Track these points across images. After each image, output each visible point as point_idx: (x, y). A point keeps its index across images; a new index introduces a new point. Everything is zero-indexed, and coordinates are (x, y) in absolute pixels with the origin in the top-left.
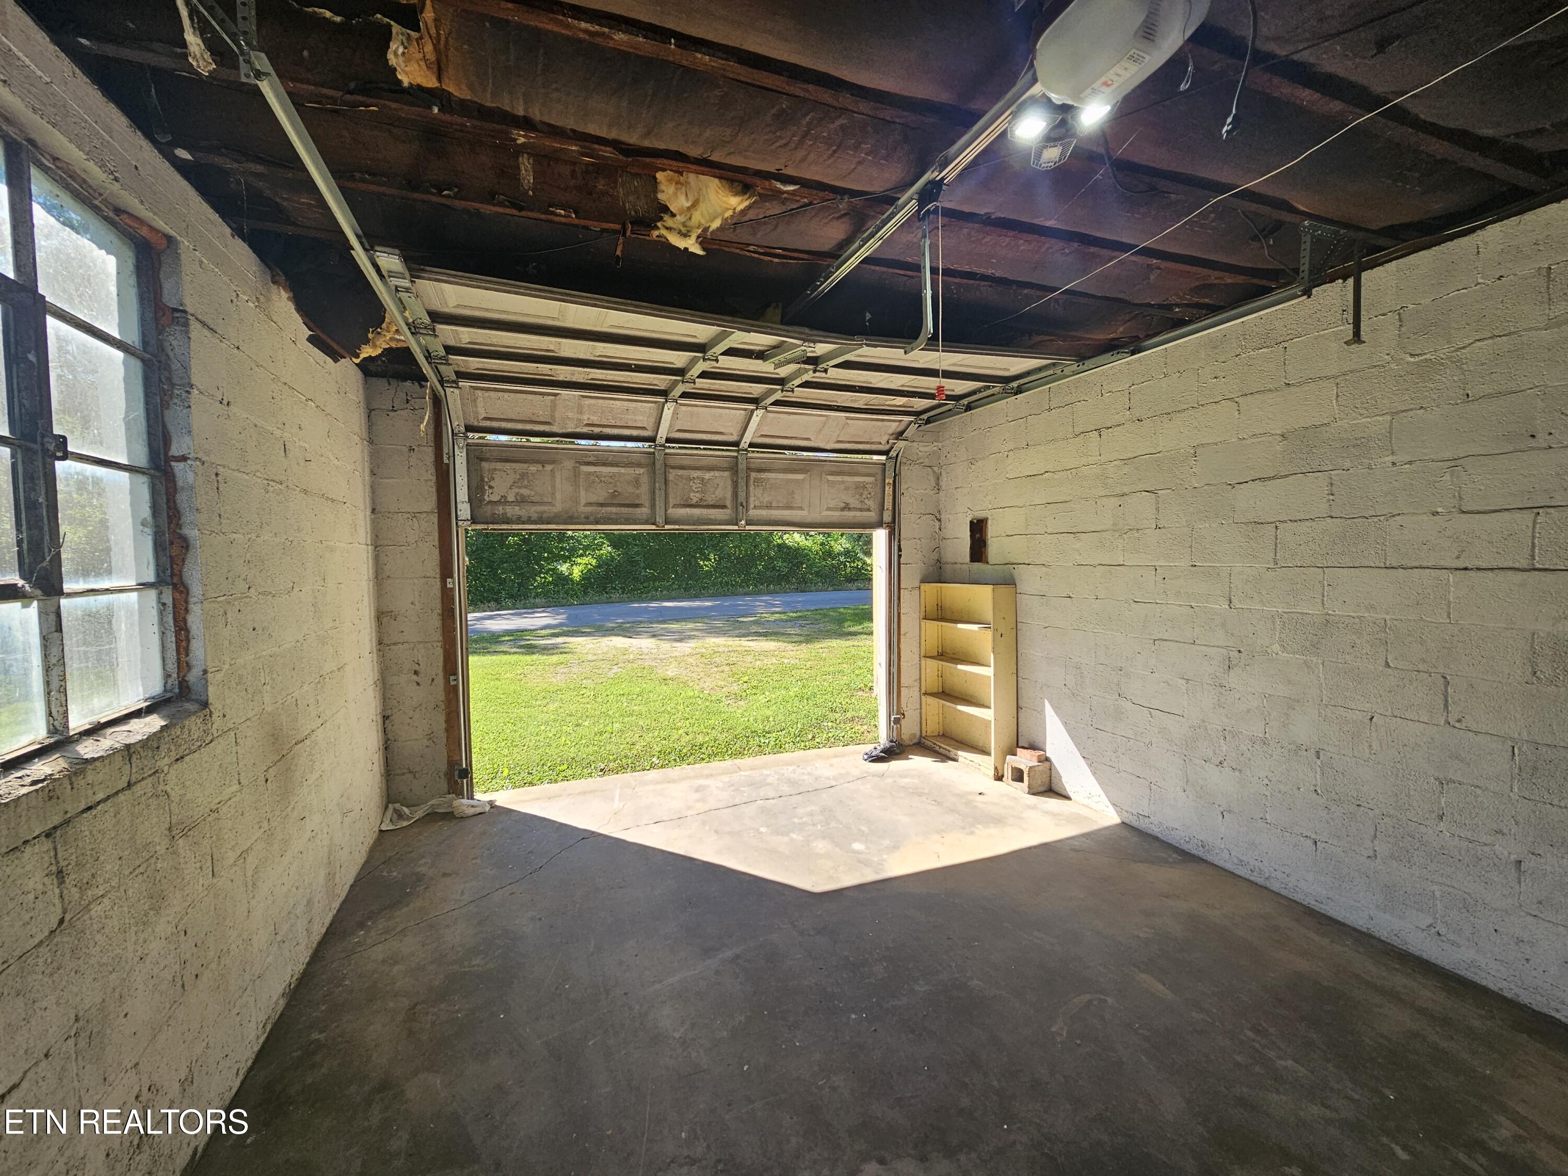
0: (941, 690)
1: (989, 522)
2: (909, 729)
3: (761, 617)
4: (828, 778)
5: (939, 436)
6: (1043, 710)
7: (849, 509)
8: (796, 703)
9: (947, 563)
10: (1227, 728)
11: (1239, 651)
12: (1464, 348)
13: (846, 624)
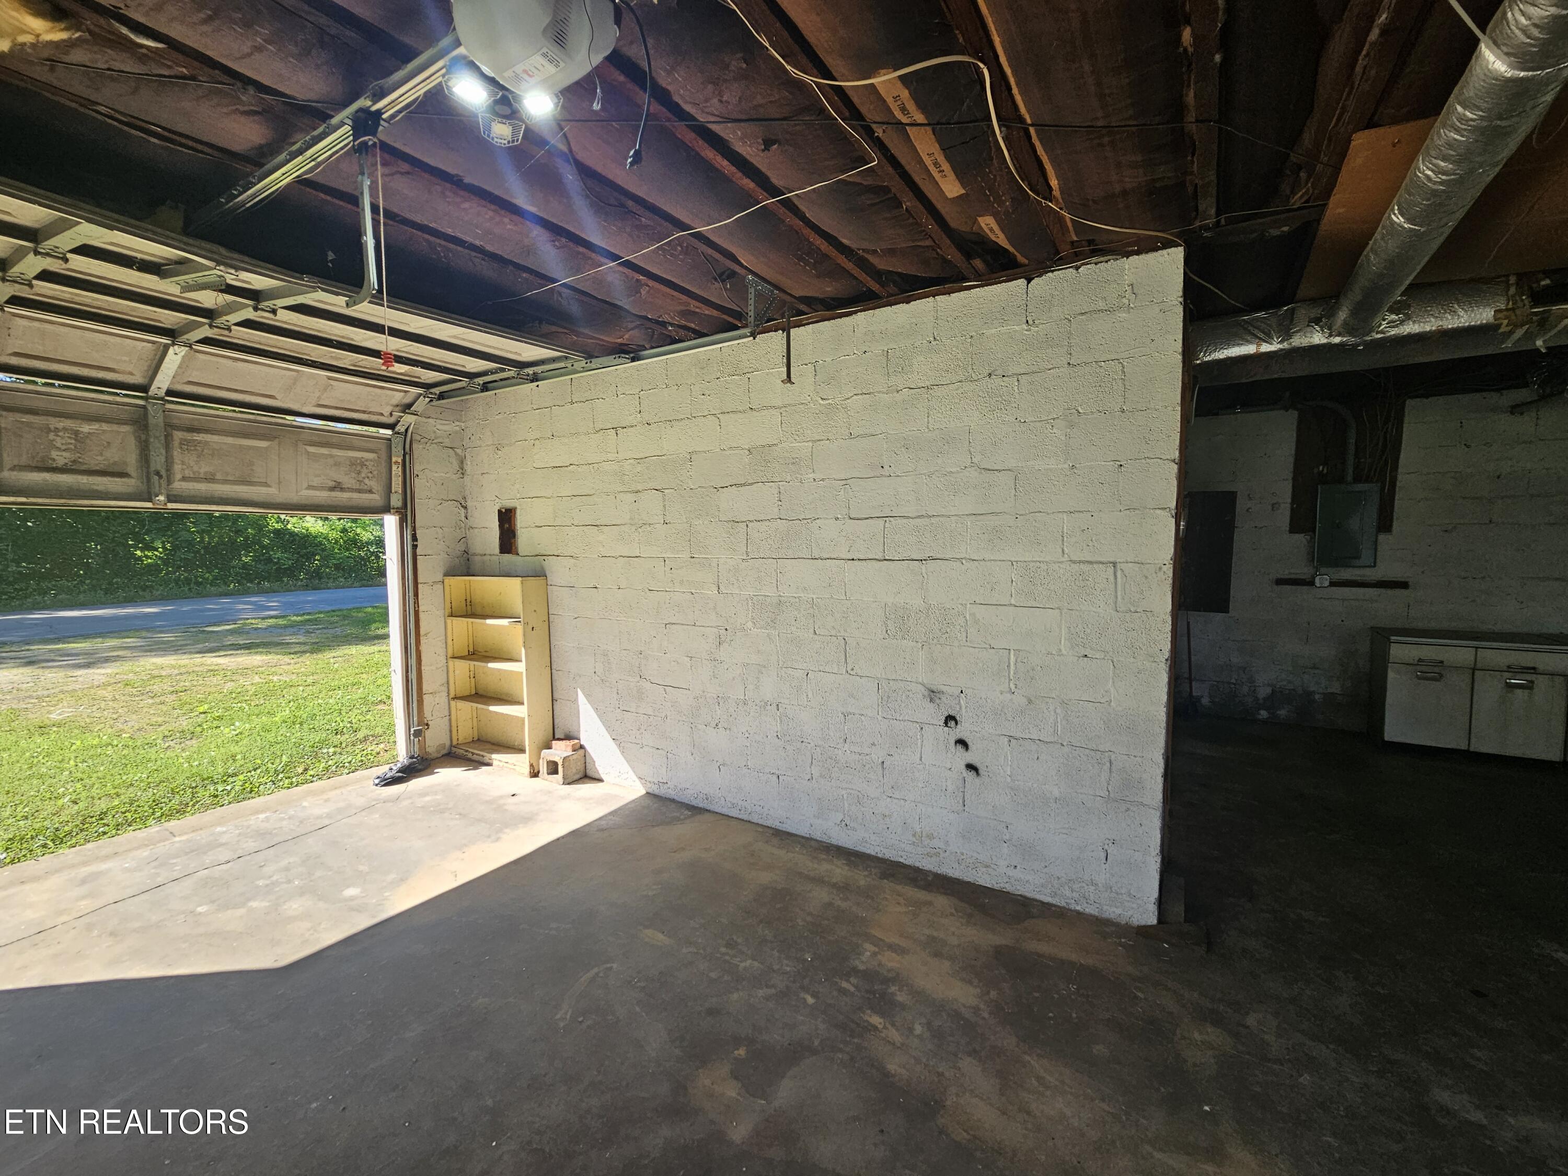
0: (473, 692)
1: (518, 512)
2: (436, 739)
3: (245, 624)
4: (319, 817)
5: (461, 416)
6: (576, 700)
7: (342, 489)
8: (283, 730)
9: (474, 554)
10: (720, 695)
11: (726, 629)
12: (848, 399)
13: (373, 626)
